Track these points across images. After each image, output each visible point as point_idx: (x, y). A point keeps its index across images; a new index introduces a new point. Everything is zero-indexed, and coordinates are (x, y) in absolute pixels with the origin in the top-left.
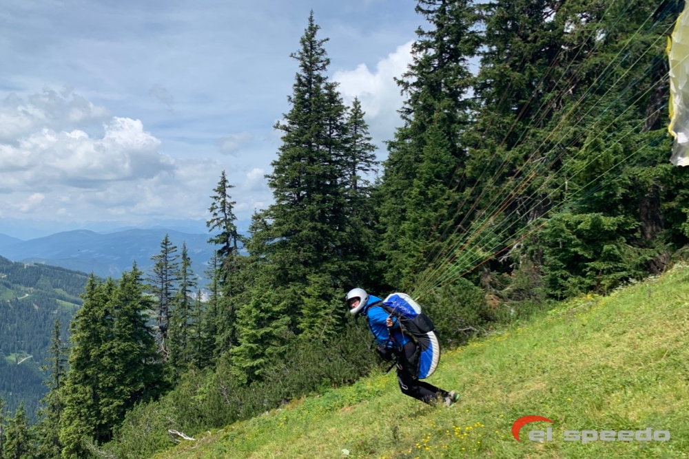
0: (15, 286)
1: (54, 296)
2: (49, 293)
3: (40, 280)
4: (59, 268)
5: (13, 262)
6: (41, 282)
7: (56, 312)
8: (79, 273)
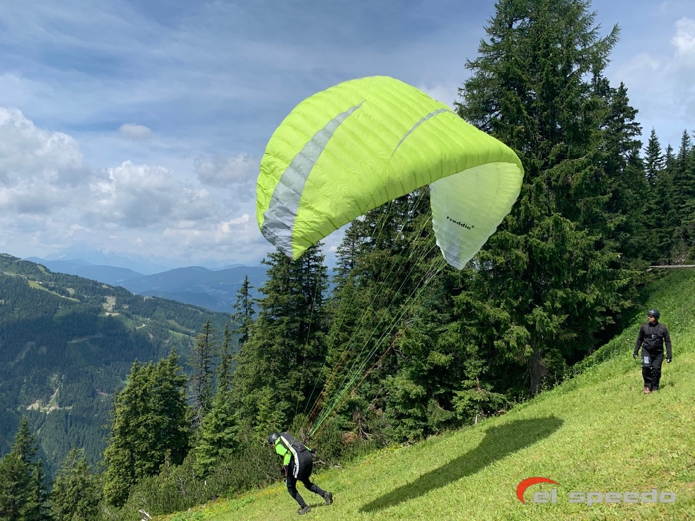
0: (134, 316)
1: (166, 327)
2: (163, 324)
3: (157, 312)
4: (173, 302)
5: (134, 294)
6: (157, 314)
7: (167, 341)
8: (190, 306)
